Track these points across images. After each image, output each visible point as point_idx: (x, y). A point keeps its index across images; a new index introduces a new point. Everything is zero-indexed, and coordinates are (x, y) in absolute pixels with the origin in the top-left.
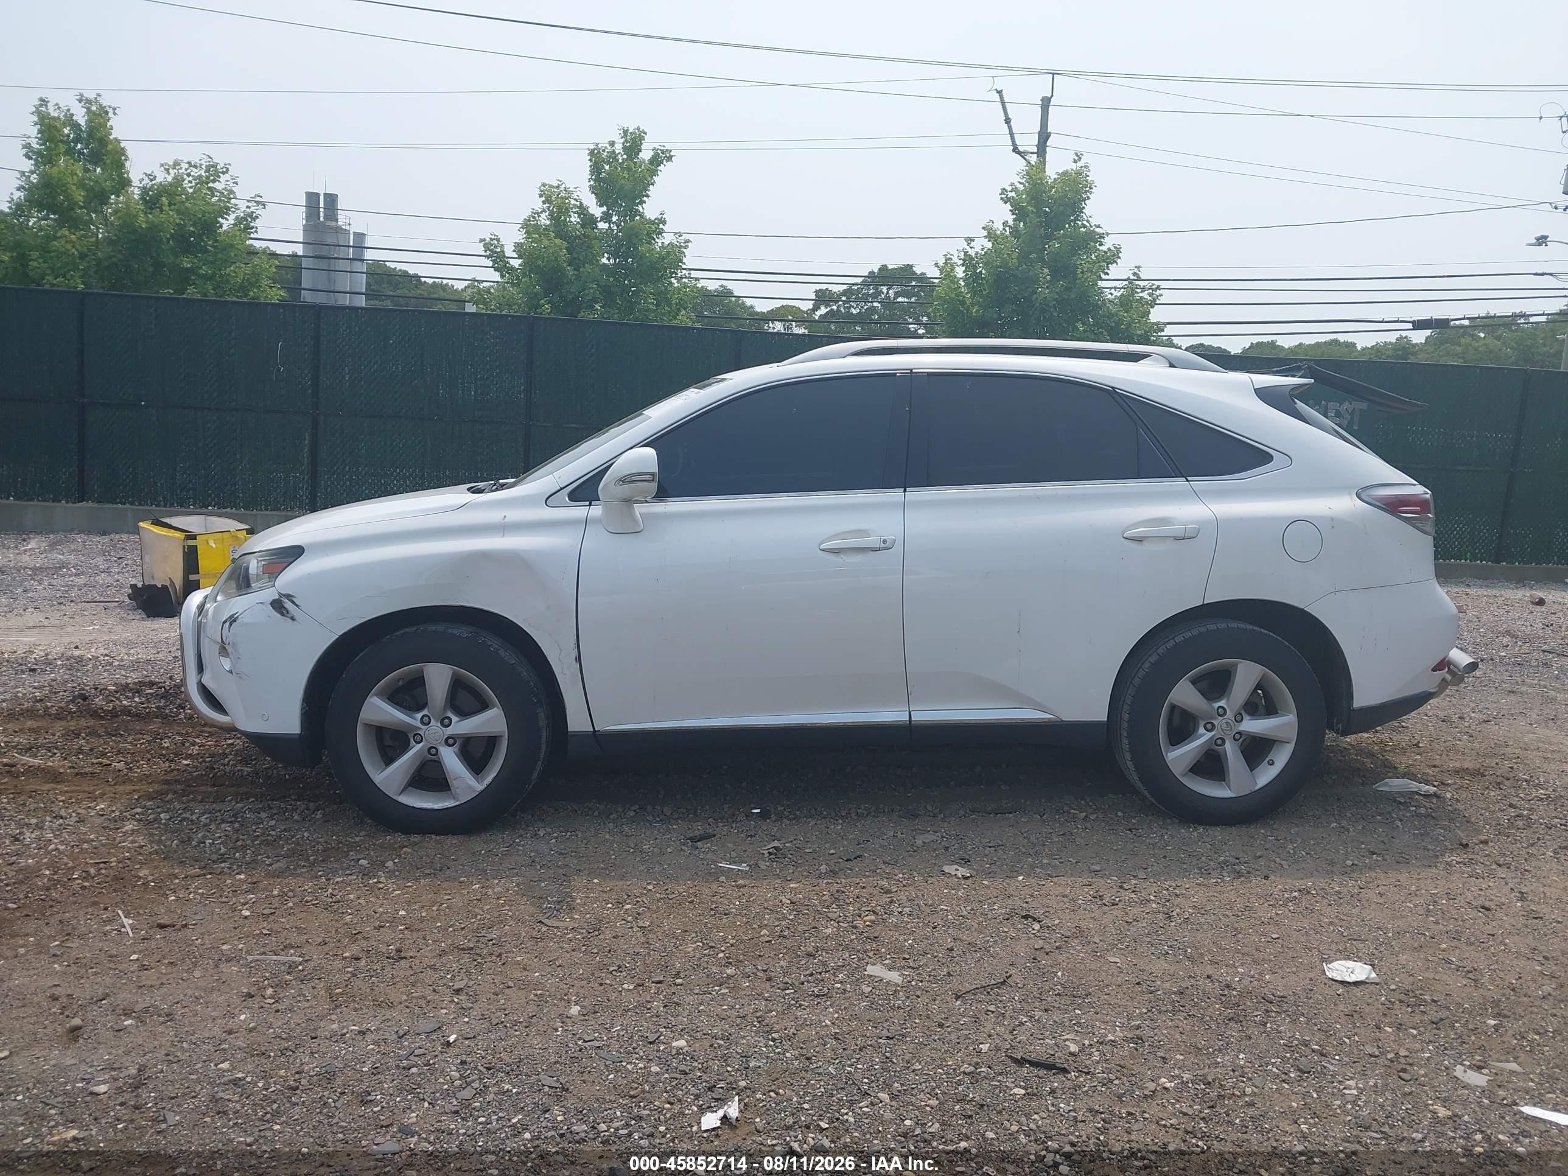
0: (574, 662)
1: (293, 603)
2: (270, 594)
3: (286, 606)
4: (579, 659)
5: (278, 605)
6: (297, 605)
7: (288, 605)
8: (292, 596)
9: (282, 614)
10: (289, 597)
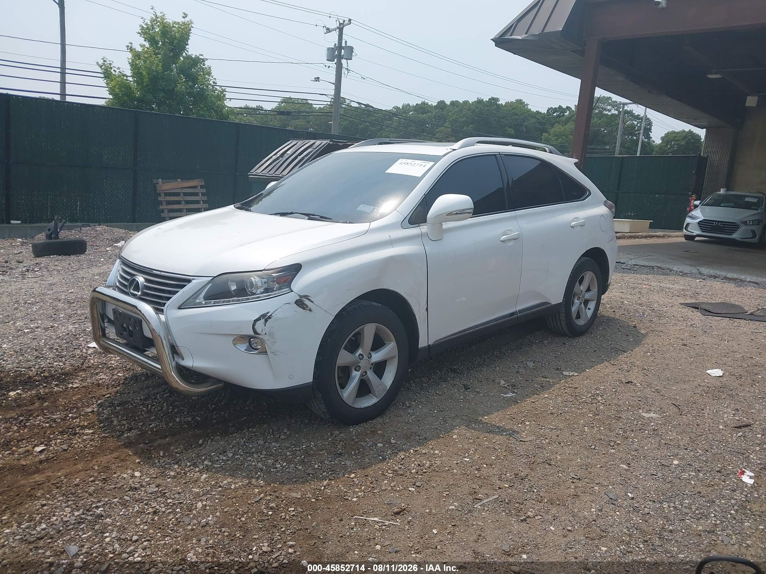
0: (425, 311)
1: (310, 300)
2: (292, 297)
3: (306, 303)
4: (427, 309)
5: (300, 303)
6: (312, 302)
7: (307, 302)
8: (308, 296)
9: (304, 309)
10: (306, 297)
